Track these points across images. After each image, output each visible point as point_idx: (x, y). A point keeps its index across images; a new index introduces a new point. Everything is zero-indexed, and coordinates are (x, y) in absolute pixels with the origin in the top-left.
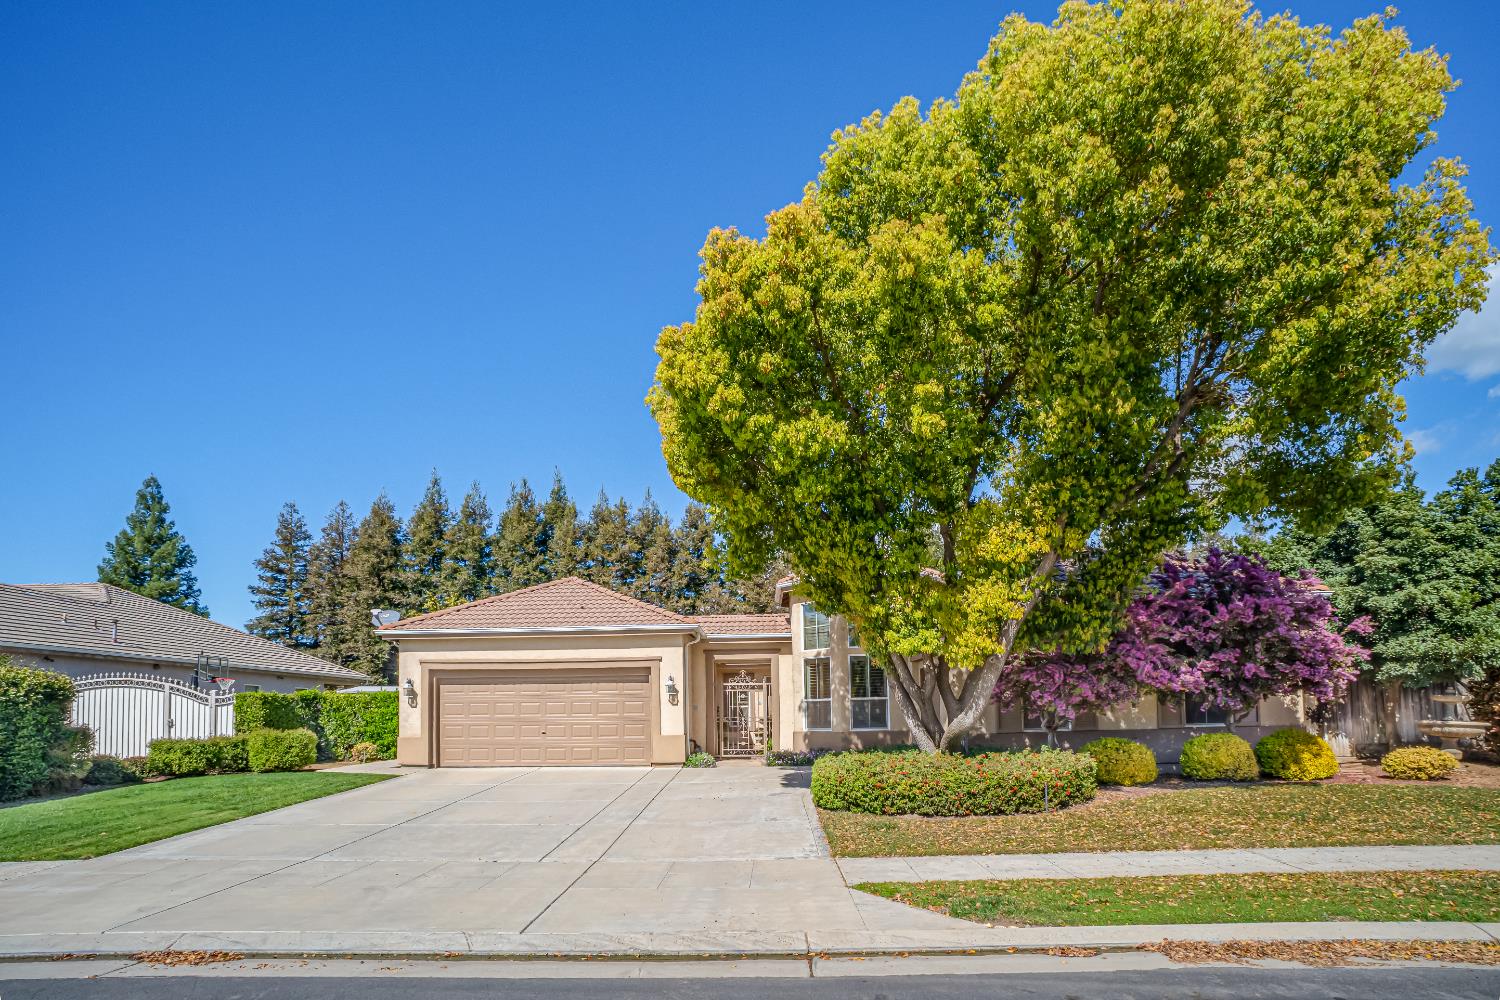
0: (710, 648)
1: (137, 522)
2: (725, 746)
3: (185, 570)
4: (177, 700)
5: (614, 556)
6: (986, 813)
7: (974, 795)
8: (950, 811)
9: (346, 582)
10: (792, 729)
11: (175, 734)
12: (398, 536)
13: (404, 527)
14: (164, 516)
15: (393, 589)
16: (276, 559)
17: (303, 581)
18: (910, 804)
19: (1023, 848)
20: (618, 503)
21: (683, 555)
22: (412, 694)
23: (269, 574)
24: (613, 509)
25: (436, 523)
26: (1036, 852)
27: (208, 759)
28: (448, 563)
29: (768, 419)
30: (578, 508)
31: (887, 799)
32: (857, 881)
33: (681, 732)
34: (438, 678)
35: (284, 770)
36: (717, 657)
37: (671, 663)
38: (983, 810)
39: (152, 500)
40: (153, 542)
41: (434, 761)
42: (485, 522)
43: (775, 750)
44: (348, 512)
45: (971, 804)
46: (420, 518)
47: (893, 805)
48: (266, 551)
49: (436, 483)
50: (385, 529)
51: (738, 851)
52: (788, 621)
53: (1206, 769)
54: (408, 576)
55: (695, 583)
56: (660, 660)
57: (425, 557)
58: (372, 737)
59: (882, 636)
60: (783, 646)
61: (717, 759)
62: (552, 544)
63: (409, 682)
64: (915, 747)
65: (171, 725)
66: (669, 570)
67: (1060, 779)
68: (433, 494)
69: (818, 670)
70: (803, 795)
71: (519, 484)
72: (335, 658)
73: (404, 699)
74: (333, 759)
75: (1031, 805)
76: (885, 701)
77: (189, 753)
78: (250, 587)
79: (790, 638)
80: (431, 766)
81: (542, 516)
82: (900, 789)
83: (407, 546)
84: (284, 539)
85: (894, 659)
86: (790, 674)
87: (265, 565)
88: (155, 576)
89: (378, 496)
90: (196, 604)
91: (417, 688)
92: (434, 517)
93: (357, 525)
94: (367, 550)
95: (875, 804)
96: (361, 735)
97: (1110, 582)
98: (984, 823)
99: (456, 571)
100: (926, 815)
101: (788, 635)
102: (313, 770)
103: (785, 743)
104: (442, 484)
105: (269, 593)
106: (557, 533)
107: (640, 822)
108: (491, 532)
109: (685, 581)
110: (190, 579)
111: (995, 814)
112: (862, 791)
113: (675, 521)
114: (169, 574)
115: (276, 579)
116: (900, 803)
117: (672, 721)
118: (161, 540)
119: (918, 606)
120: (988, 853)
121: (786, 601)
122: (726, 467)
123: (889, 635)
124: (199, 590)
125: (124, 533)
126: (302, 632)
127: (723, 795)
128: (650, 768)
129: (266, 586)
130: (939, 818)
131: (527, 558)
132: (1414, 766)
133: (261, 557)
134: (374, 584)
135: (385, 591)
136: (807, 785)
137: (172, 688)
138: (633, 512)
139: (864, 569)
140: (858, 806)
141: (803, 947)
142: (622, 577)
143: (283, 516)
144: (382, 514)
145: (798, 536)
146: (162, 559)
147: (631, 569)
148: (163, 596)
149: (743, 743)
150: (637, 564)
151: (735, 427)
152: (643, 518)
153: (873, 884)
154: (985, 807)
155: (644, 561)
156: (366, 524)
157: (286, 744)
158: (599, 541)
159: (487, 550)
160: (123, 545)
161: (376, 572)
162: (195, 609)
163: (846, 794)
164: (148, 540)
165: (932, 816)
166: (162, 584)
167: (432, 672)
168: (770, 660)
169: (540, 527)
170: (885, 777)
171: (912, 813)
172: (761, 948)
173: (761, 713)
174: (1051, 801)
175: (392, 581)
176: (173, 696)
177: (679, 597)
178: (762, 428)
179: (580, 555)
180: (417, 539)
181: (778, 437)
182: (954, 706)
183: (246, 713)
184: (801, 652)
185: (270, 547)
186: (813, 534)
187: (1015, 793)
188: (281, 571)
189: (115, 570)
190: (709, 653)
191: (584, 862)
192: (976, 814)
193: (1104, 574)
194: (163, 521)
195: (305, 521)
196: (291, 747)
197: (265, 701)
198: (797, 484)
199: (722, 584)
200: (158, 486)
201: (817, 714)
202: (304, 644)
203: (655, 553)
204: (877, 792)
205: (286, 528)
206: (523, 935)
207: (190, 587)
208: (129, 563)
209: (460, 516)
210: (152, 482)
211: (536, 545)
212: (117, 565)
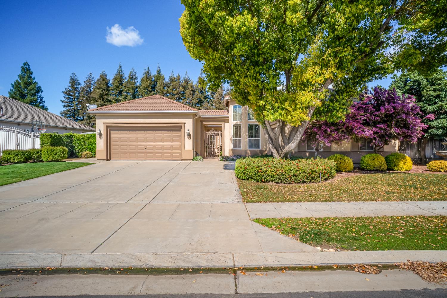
0: (202, 120)
1: (21, 77)
2: (207, 154)
3: (39, 94)
4: (19, 136)
5: (176, 92)
6: (299, 183)
7: (295, 175)
8: (286, 182)
9: (92, 99)
10: (228, 148)
11: (20, 148)
12: (109, 85)
13: (110, 81)
14: (31, 75)
15: (107, 102)
16: (69, 91)
17: (79, 99)
18: (272, 179)
19: (317, 199)
20: (177, 75)
21: (197, 92)
22: (101, 134)
23: (67, 96)
24: (176, 77)
25: (120, 80)
26: (323, 201)
27: (25, 157)
28: (124, 94)
29: (223, 13)
30: (165, 77)
31: (263, 176)
32: (255, 217)
33: (192, 149)
34: (110, 129)
35: (55, 161)
36: (204, 123)
37: (189, 125)
38: (298, 181)
39: (26, 70)
40: (27, 84)
41: (109, 158)
42: (136, 81)
43: (223, 155)
44: (93, 76)
45: (294, 179)
46: (115, 79)
47: (265, 178)
48: (66, 89)
49: (120, 67)
50: (104, 82)
51: (206, 199)
52: (228, 111)
53: (370, 166)
54: (111, 98)
55: (200, 102)
56: (185, 123)
57: (117, 91)
58: (90, 149)
59: (262, 113)
60: (226, 120)
61: (204, 158)
62: (156, 88)
63: (99, 130)
64: (272, 156)
65: (18, 145)
66: (192, 97)
67: (326, 170)
68: (119, 71)
69: (237, 129)
70: (232, 173)
71: (147, 68)
72: (89, 124)
73: (98, 136)
74: (77, 157)
75: (315, 180)
76: (259, 140)
77: (17, 155)
78: (61, 100)
79: (229, 117)
80: (107, 160)
81: (154, 79)
82: (268, 172)
83: (112, 88)
84: (72, 85)
85: (266, 123)
86: (228, 130)
87: (66, 93)
88: (29, 96)
89: (102, 71)
90: (44, 105)
91: (102, 132)
92: (120, 78)
93: (96, 81)
94: (99, 89)
95: (258, 178)
96: (87, 148)
97: (348, 94)
98: (300, 187)
99: (126, 96)
100: (277, 183)
101: (228, 116)
102: (66, 161)
103: (227, 153)
104: (123, 68)
105: (67, 102)
106: (158, 84)
107: (172, 183)
108: (138, 84)
109: (197, 101)
110: (41, 98)
111: (302, 183)
112: (254, 173)
113: (194, 81)
114: (34, 95)
115: (69, 98)
116: (268, 178)
117: (189, 145)
118: (30, 84)
119: (277, 102)
120: (304, 202)
121: (227, 105)
122: (205, 39)
123: (265, 113)
124: (44, 101)
125: (17, 81)
126: (78, 116)
127: (204, 172)
128: (181, 161)
129: (66, 100)
130: (282, 185)
131: (149, 93)
132: (439, 167)
133: (64, 90)
134: (101, 100)
135: (104, 102)
136: (234, 169)
137: (17, 132)
138: (182, 79)
139: (258, 86)
140: (252, 178)
141: (231, 264)
142: (178, 99)
143: (71, 77)
144: (103, 77)
145: (232, 73)
146: (31, 90)
147: (181, 97)
148: (31, 103)
149: (212, 153)
150: (183, 95)
151: (210, 17)
152: (185, 80)
153: (262, 219)
154: (299, 180)
155: (185, 94)
156: (98, 80)
157: (55, 151)
158: (171, 87)
159: (136, 90)
160: (17, 85)
161: (101, 96)
162: (43, 108)
163: (247, 174)
164: (26, 83)
165: (279, 183)
166: (31, 99)
167: (107, 127)
168: (222, 125)
169: (153, 83)
170: (263, 167)
171: (272, 182)
172: (210, 265)
173: (219, 143)
174: (322, 178)
175: (106, 99)
176: (18, 135)
177: (195, 106)
178: (220, 18)
179: (165, 92)
180: (114, 85)
181: (228, 23)
182: (286, 141)
183: (44, 140)
184: (232, 122)
185: (67, 87)
186: (238, 71)
187: (310, 175)
188: (71, 95)
189: (15, 93)
190: (202, 122)
191: (143, 203)
192: (295, 183)
193: (346, 91)
194: (31, 77)
195: (79, 79)
196: (57, 153)
197: (51, 136)
198: (235, 47)
199: (208, 102)
200: (29, 65)
201: (237, 144)
202: (80, 120)
203: (188, 92)
204: (259, 174)
205: (72, 81)
206: (92, 255)
207: (41, 100)
208: (19, 91)
209: (128, 78)
210: (26, 64)
211: (152, 88)
212: (15, 92)
